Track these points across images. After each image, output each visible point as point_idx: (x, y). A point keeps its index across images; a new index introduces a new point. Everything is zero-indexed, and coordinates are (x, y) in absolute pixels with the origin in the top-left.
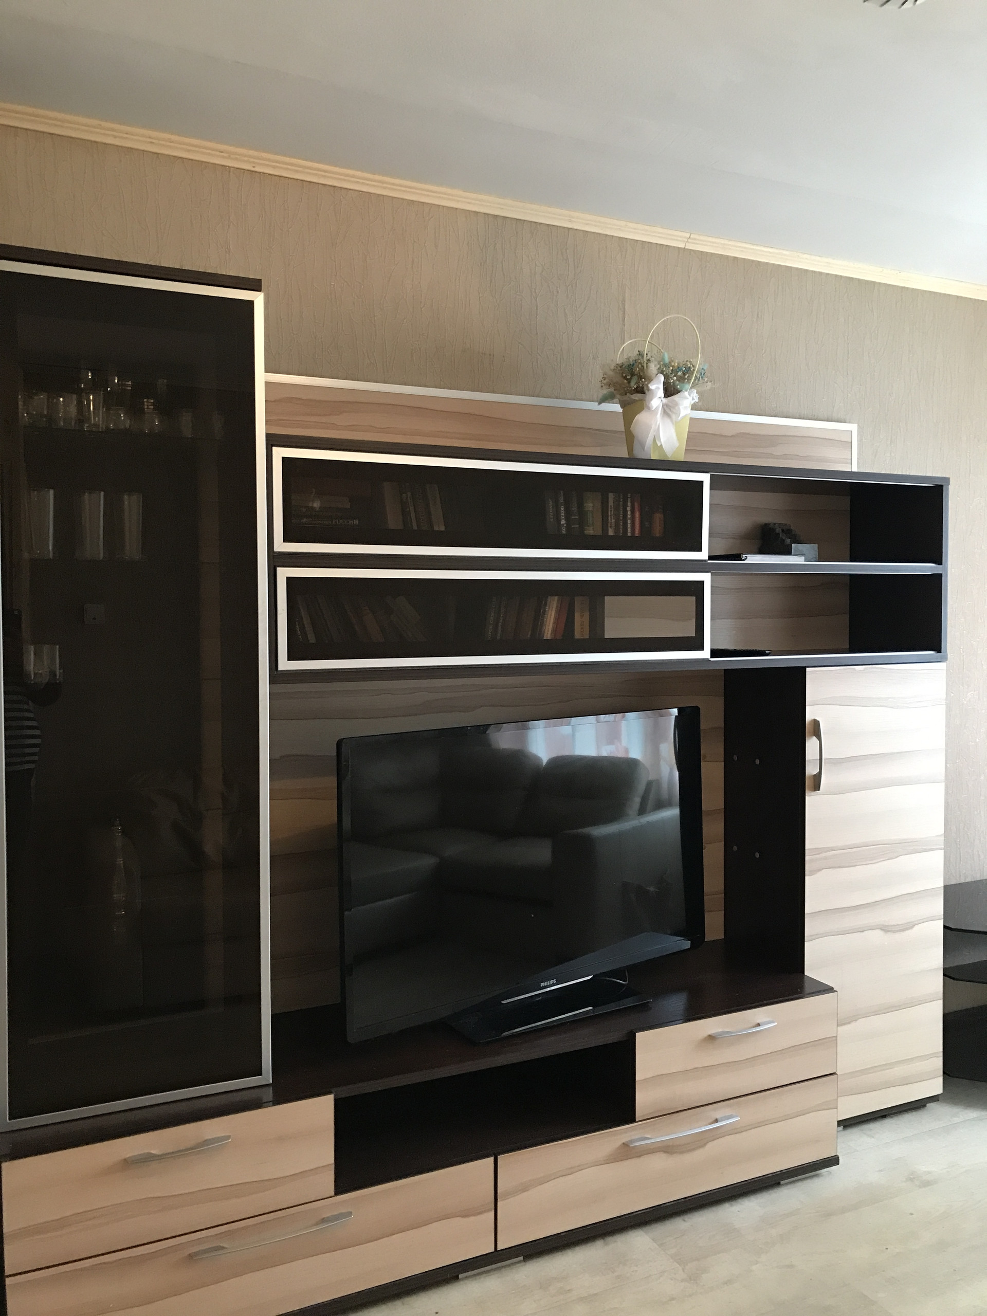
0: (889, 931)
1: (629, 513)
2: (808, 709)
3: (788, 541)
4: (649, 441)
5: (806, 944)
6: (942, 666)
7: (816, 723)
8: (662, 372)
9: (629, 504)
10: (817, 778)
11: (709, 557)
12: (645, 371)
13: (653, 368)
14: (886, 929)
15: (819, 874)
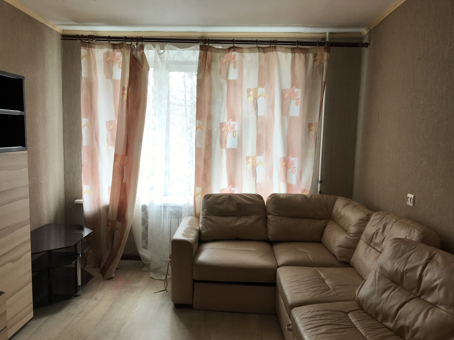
0: (14, 261)
6: (26, 152)
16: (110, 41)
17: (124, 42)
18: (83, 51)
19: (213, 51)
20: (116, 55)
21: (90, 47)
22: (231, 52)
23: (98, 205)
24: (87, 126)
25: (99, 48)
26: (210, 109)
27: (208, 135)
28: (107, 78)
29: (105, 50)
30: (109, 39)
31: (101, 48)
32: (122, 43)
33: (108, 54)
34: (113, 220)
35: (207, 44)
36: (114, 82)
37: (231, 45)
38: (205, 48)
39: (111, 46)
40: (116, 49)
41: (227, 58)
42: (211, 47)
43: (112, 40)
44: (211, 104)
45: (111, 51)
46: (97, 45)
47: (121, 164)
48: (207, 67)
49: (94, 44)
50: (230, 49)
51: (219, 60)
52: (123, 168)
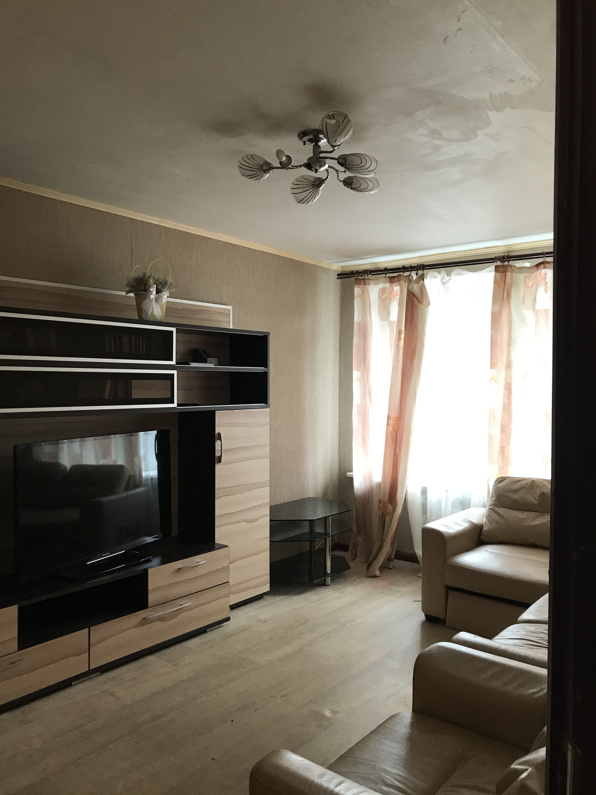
0: (248, 522)
1: (141, 343)
2: (216, 428)
3: (205, 357)
4: (150, 312)
5: (216, 529)
6: (268, 410)
7: (219, 434)
8: (155, 283)
9: (141, 339)
10: (220, 458)
11: (176, 363)
12: (147, 282)
13: (151, 281)
14: (247, 521)
15: (220, 499)
16: (386, 274)
17: (402, 273)
18: (357, 290)
19: (514, 271)
20: (394, 290)
21: (365, 284)
22: (541, 270)
23: (371, 481)
24: (358, 380)
25: (374, 284)
26: (509, 352)
27: (507, 391)
28: (382, 320)
29: (381, 286)
30: (385, 272)
31: (376, 285)
32: (400, 275)
33: (383, 291)
34: (385, 502)
35: (506, 263)
36: (391, 324)
37: (541, 260)
38: (502, 269)
39: (387, 279)
40: (395, 282)
41: (534, 279)
42: (511, 266)
43: (389, 272)
44: (511, 345)
45: (388, 287)
46: (372, 281)
47: (394, 428)
48: (505, 294)
49: (369, 279)
50: (538, 265)
51: (522, 283)
52: (397, 433)
